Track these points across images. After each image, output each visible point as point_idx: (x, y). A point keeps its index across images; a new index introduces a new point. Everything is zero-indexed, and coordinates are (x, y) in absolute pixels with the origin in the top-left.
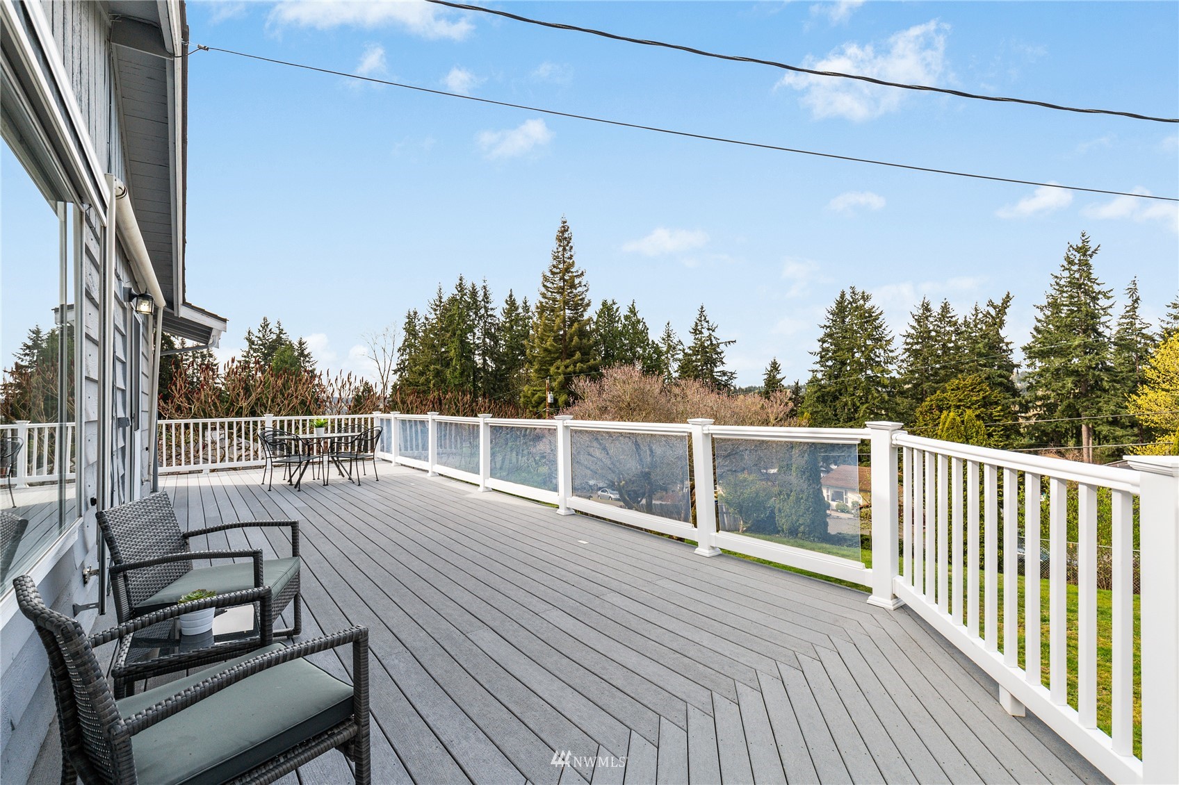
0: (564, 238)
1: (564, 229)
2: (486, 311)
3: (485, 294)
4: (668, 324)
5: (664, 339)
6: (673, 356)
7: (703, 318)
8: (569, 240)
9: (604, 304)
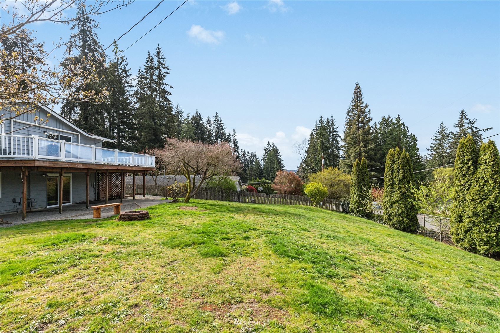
0: (358, 91)
1: (358, 87)
2: (333, 129)
3: (332, 122)
4: (442, 124)
5: (439, 132)
6: (445, 141)
7: (464, 117)
8: (360, 92)
9: (383, 118)
